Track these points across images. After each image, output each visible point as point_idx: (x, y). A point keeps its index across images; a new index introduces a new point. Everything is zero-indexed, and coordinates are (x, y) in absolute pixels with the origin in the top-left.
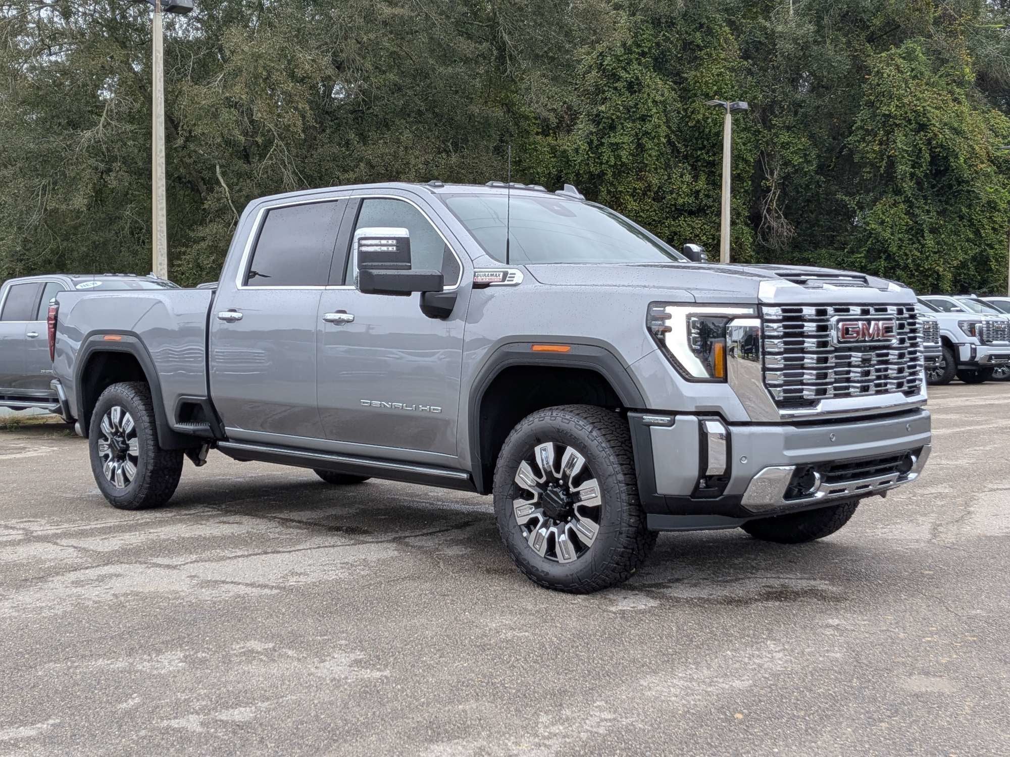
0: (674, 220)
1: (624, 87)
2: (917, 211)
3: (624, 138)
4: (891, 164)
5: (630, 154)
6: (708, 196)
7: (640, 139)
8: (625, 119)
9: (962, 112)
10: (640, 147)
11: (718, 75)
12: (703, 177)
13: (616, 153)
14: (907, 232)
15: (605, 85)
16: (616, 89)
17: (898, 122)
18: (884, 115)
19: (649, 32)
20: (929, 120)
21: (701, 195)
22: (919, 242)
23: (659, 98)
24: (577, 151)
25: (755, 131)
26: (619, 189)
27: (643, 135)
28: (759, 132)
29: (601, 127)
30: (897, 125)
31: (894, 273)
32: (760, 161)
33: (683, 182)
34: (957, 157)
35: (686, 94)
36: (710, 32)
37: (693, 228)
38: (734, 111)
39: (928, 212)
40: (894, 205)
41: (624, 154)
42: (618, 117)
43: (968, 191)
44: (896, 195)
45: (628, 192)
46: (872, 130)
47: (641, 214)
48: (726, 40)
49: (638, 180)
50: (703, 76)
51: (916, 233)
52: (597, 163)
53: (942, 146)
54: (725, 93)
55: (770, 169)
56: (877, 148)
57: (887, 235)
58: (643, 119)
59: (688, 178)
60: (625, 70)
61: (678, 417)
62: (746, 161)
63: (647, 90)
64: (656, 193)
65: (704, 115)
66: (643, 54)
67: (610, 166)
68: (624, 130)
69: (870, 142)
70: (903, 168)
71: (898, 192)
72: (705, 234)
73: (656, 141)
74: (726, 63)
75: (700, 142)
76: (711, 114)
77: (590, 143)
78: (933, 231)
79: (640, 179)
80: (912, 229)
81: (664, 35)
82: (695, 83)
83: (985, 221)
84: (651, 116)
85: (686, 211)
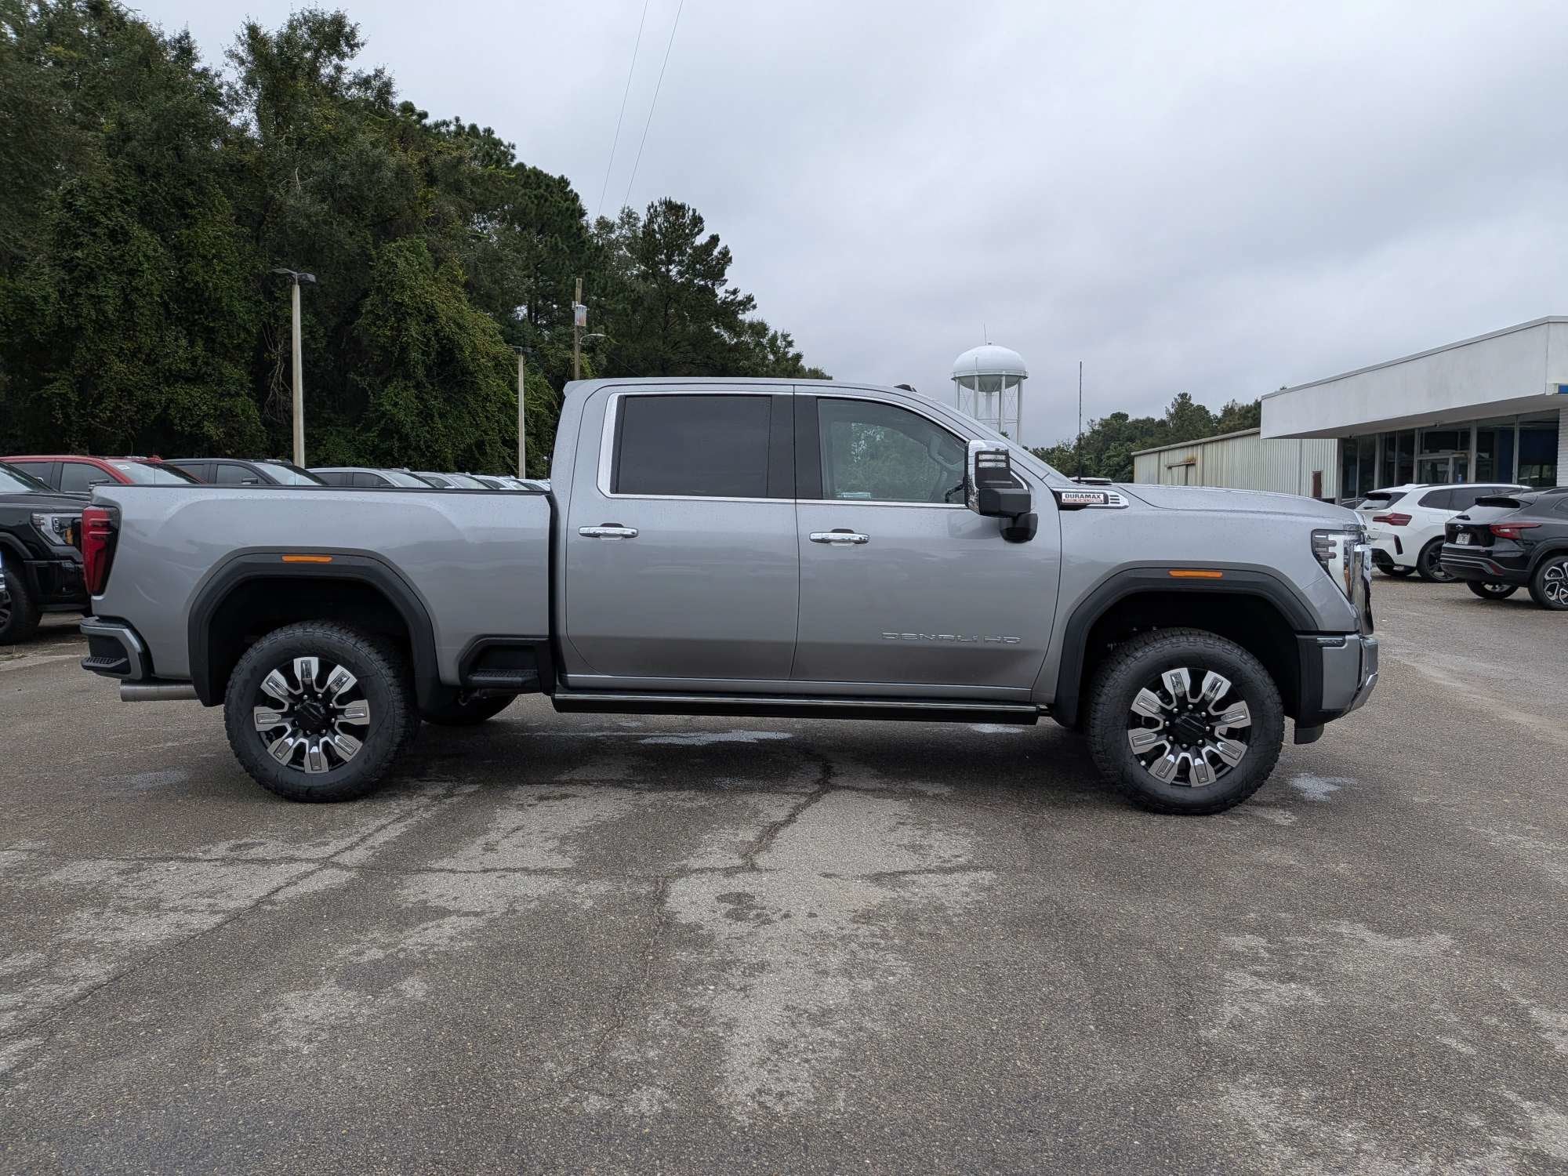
0: (169, 387)
1: (104, 234)
2: (426, 396)
3: (109, 291)
4: (404, 349)
5: (116, 310)
6: (207, 364)
7: (128, 295)
8: (108, 271)
9: (462, 309)
10: (129, 305)
11: (215, 238)
12: (200, 343)
13: (98, 307)
14: (418, 415)
15: (79, 228)
16: (94, 234)
17: (410, 311)
18: (396, 303)
19: (133, 180)
20: (437, 313)
21: (199, 362)
22: (428, 425)
23: (150, 253)
24: (45, 299)
25: (256, 302)
26: (102, 346)
27: (132, 290)
28: (261, 303)
29: (76, 274)
30: (408, 314)
31: (405, 453)
32: (261, 332)
33: (178, 346)
34: (461, 350)
35: (181, 252)
36: (201, 191)
37: (191, 396)
38: (303, 284)
39: (436, 398)
40: (404, 388)
41: (109, 309)
42: (98, 267)
43: (472, 382)
44: (406, 379)
45: (112, 351)
46: (383, 315)
47: (131, 377)
48: (221, 203)
49: (125, 339)
50: (198, 236)
51: (426, 416)
52: (72, 315)
53: (448, 338)
54: (225, 257)
55: (274, 341)
56: (388, 333)
57: (401, 416)
58: (132, 273)
59: (184, 342)
60: (106, 216)
61: (1348, 637)
62: (248, 332)
63: (137, 243)
64: (148, 355)
65: (203, 278)
66: (127, 202)
67: (91, 320)
68: (107, 283)
69: (382, 326)
70: (415, 355)
71: (407, 377)
72: (205, 403)
73: (148, 298)
74: (223, 227)
75: (197, 305)
76: (211, 278)
77: (62, 292)
78: (442, 416)
79: (130, 338)
80: (422, 412)
81: (151, 185)
82: (189, 242)
83: (479, 410)
84: (143, 272)
85: (183, 378)
